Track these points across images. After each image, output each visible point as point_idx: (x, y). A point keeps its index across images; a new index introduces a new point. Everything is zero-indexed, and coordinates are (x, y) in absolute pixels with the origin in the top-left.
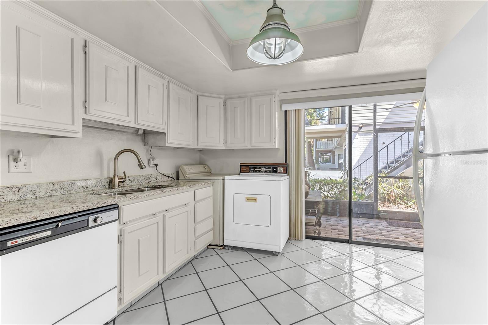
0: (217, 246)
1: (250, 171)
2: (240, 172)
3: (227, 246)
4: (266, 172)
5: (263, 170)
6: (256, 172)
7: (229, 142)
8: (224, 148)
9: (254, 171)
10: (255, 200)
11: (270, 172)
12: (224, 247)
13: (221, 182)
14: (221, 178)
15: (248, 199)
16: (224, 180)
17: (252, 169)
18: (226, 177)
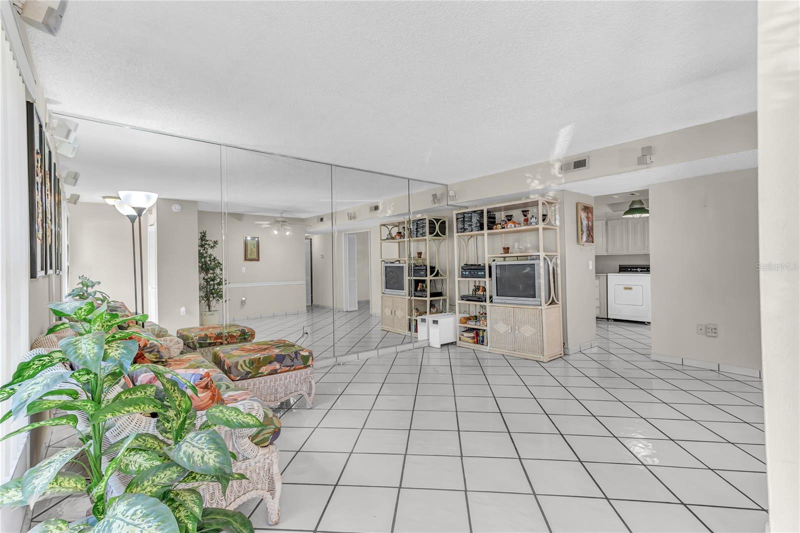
0: (603, 318)
1: (628, 271)
2: (620, 271)
3: (610, 319)
4: (641, 271)
5: (639, 270)
6: (633, 271)
7: (610, 249)
8: (605, 254)
9: (631, 271)
10: (630, 289)
11: (645, 271)
12: (608, 319)
13: (605, 277)
14: (605, 275)
15: (626, 288)
16: (607, 276)
17: (629, 269)
18: (609, 274)
